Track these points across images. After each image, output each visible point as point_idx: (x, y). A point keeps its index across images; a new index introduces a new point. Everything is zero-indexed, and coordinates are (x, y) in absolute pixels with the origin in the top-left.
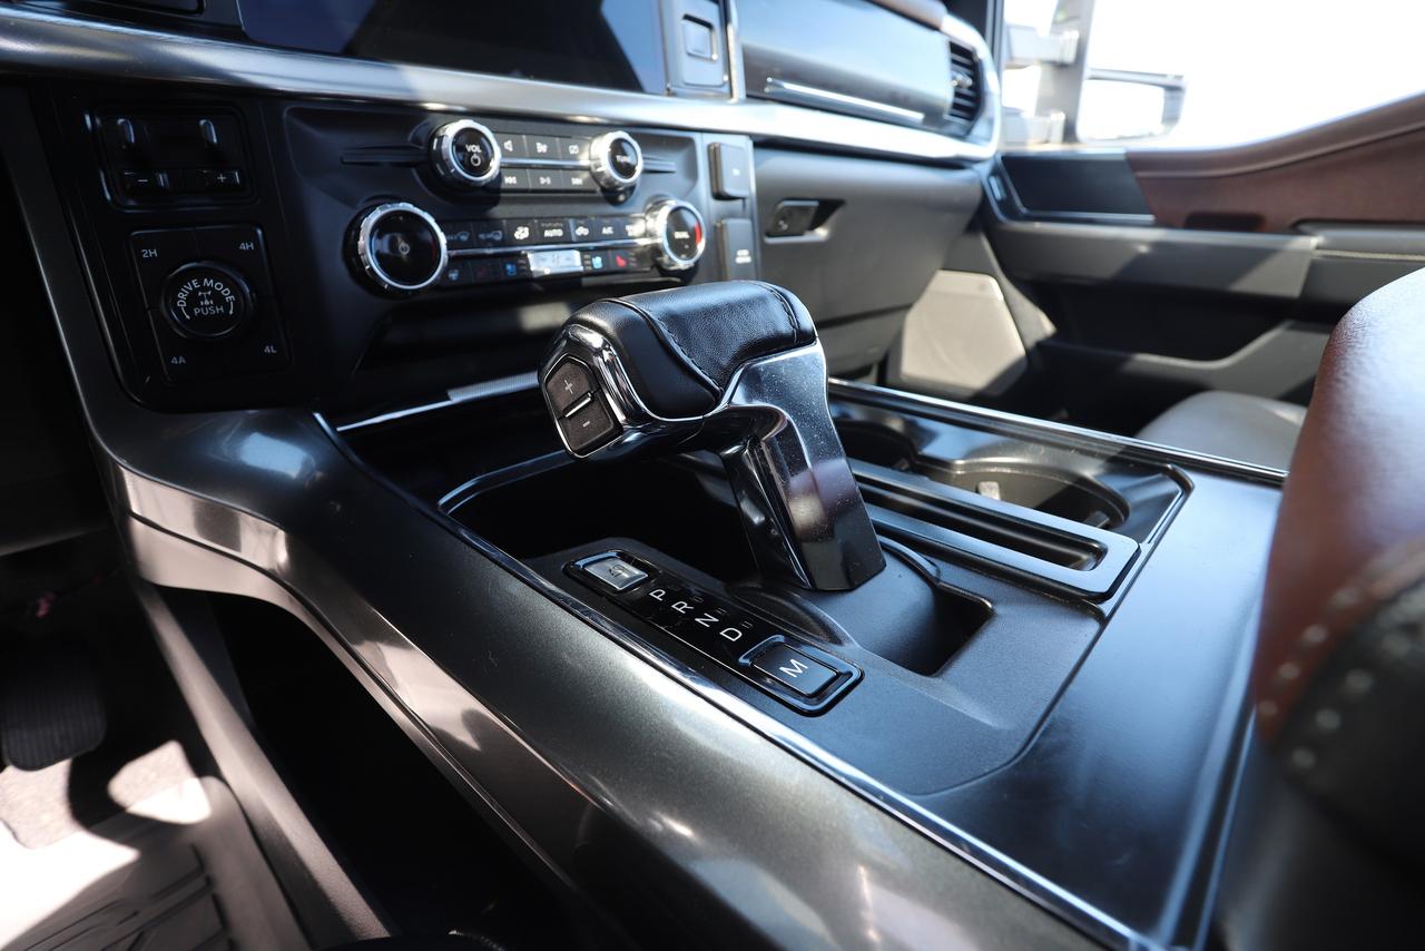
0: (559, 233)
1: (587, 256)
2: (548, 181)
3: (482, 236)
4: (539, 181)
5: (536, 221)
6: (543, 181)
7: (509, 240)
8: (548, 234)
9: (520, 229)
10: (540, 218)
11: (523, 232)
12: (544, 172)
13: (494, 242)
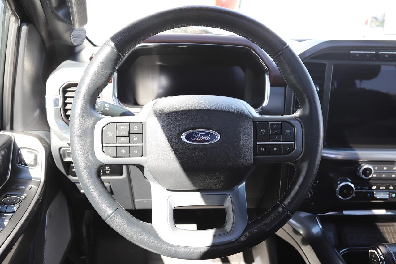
0: (384, 188)
1: (391, 193)
2: (385, 176)
3: (363, 188)
4: (382, 176)
5: (379, 185)
6: (383, 176)
7: (371, 189)
8: (381, 188)
9: (374, 186)
10: (380, 184)
11: (374, 187)
12: (384, 173)
13: (366, 189)
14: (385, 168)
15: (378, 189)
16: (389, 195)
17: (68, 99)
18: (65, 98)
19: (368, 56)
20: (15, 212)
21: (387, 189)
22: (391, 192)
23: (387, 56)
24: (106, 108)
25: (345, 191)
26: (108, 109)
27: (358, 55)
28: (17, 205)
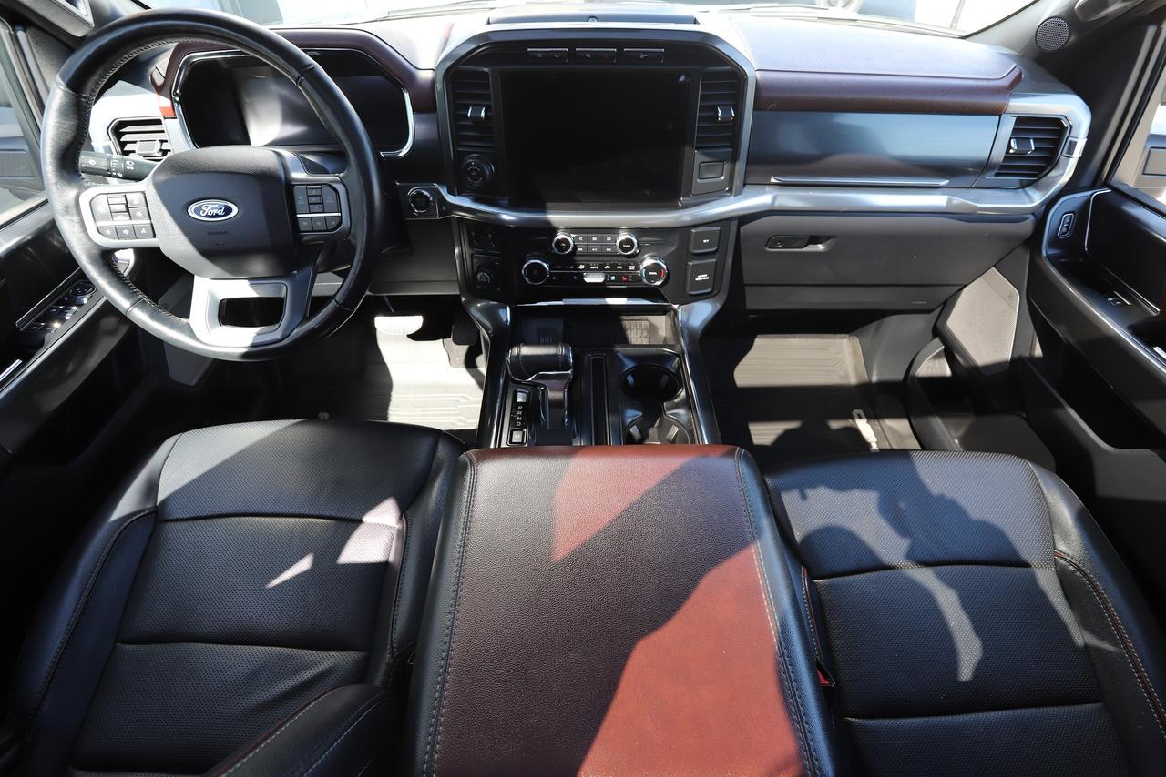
0: (597, 267)
1: (608, 275)
2: (596, 250)
3: (566, 267)
5: (588, 263)
6: (593, 250)
7: (577, 269)
8: (592, 268)
9: (581, 265)
10: (590, 261)
11: (582, 267)
12: (595, 246)
13: (570, 270)
14: (594, 239)
15: (588, 269)
16: (606, 277)
17: (128, 145)
18: (123, 145)
19: (556, 56)
20: (83, 304)
21: (601, 269)
22: (607, 273)
23: (589, 56)
24: (128, 168)
25: (535, 273)
26: (132, 168)
27: (540, 55)
28: (88, 296)
